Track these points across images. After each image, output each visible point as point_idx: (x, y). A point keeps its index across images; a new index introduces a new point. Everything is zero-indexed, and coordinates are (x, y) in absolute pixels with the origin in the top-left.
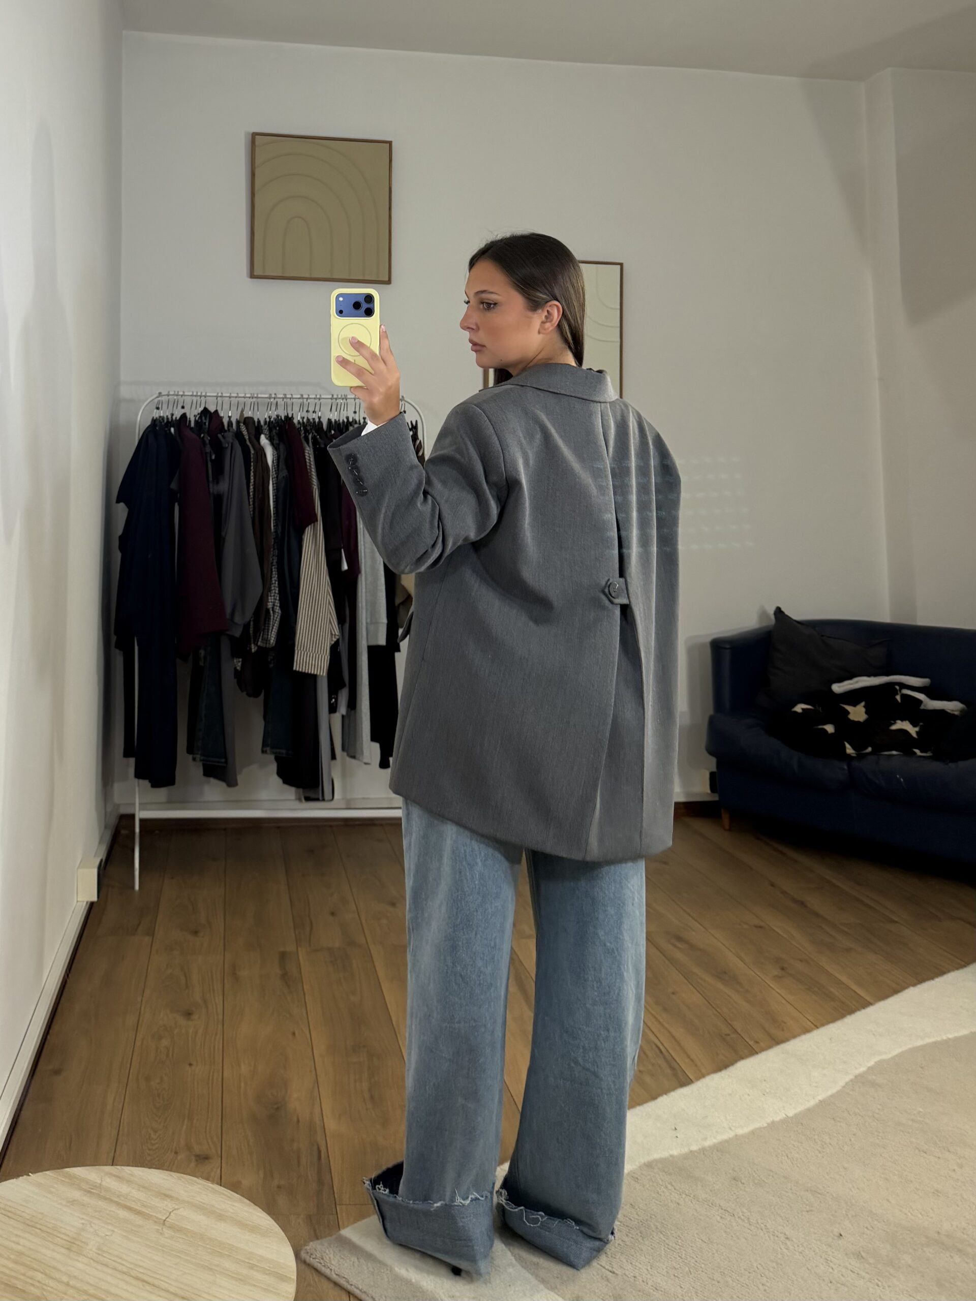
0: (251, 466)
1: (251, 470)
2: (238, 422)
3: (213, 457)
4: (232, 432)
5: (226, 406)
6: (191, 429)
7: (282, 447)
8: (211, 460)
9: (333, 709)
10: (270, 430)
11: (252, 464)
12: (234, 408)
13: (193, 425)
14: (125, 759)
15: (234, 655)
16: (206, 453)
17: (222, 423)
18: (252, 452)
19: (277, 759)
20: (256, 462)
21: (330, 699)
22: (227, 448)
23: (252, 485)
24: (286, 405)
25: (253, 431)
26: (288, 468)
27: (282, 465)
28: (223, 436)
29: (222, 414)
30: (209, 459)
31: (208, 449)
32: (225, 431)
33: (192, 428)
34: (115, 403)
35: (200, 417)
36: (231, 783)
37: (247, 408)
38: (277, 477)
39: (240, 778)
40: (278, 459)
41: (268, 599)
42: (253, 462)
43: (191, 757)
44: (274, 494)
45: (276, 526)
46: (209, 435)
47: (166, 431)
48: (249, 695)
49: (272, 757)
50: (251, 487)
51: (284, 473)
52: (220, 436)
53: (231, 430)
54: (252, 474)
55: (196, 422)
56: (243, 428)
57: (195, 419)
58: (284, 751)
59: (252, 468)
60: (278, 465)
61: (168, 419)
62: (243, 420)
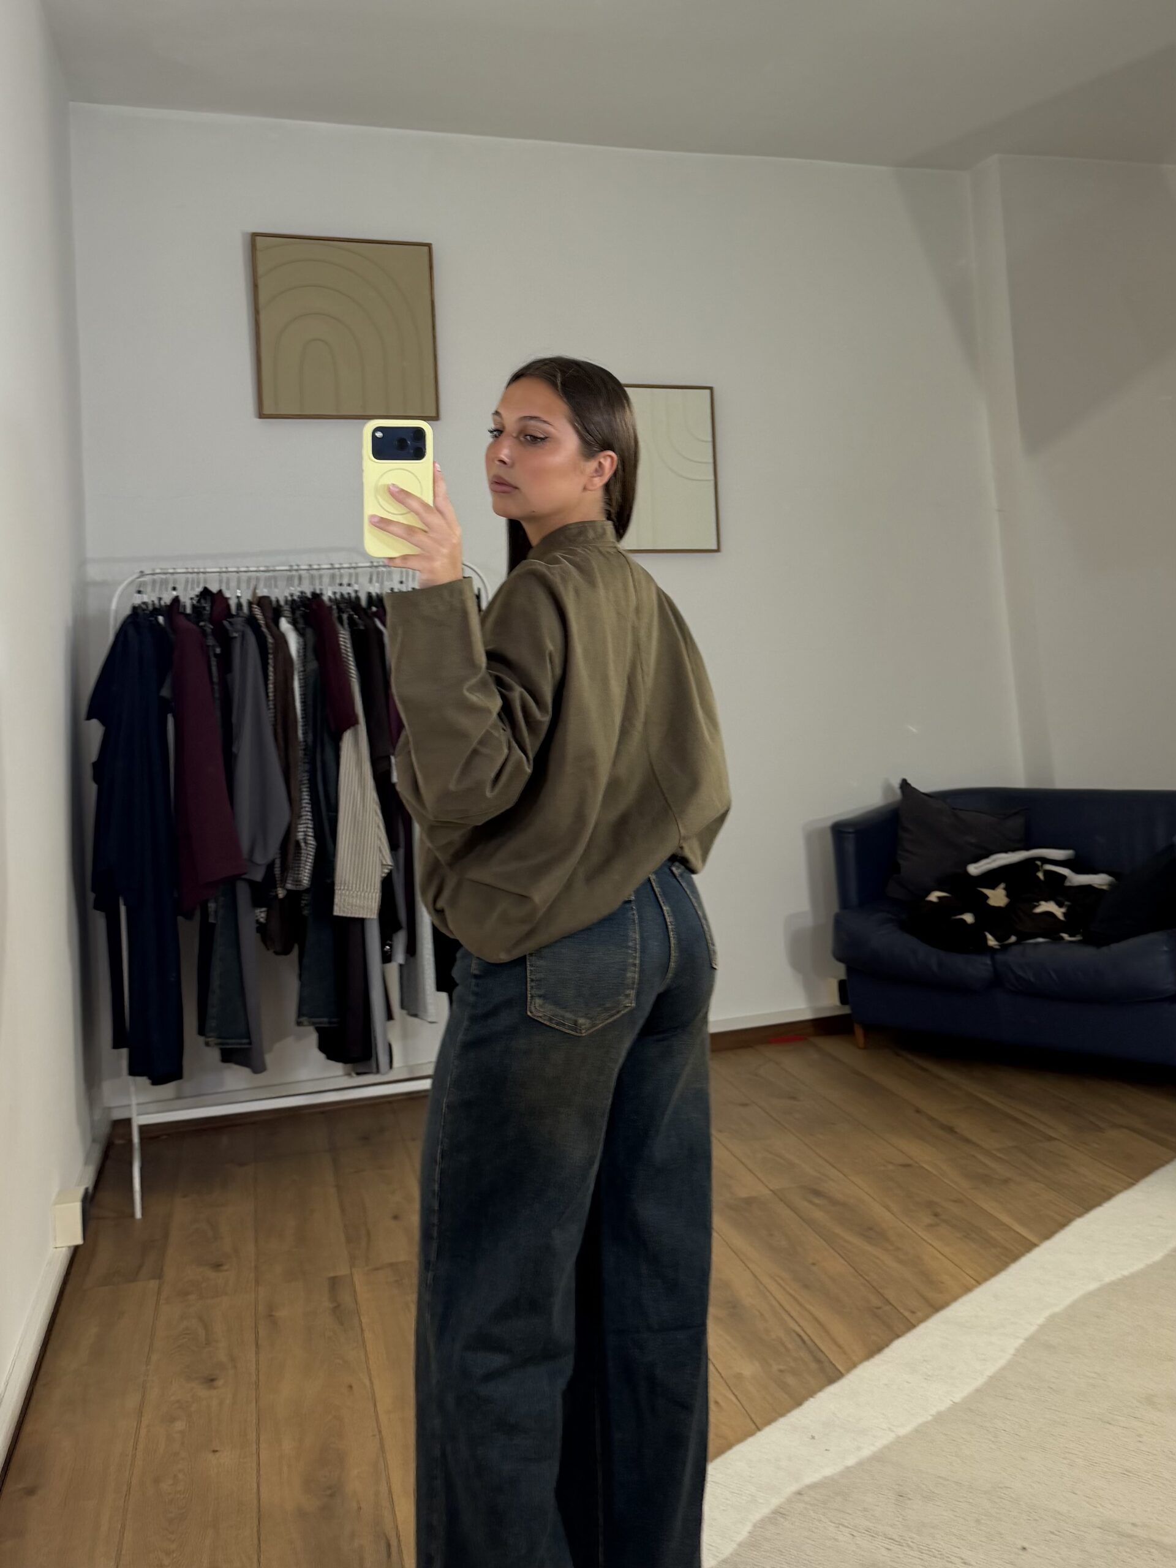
0: (268, 658)
1: (268, 663)
2: (250, 603)
3: (218, 651)
4: (242, 617)
5: (233, 584)
6: (187, 615)
7: (309, 632)
8: (216, 655)
9: (387, 958)
10: (293, 611)
11: (271, 656)
12: (244, 585)
13: (189, 610)
14: (116, 1051)
15: (256, 903)
16: (208, 646)
17: (228, 606)
18: (270, 640)
19: (318, 1030)
20: (275, 653)
21: (383, 945)
22: (235, 637)
23: (272, 684)
24: (312, 577)
25: (270, 614)
26: (318, 658)
27: (311, 656)
28: (230, 622)
29: (227, 594)
30: (211, 654)
31: (211, 641)
32: (232, 616)
33: (189, 615)
34: (82, 588)
35: (199, 601)
36: (258, 1068)
37: (261, 585)
38: (304, 671)
39: (269, 1058)
40: (304, 649)
41: (297, 828)
42: (272, 653)
43: (202, 1039)
44: (302, 693)
45: (305, 733)
46: (211, 621)
47: (151, 621)
48: (277, 953)
49: (311, 1029)
50: (271, 686)
51: (313, 665)
52: (225, 623)
53: (241, 614)
54: (271, 669)
55: (194, 607)
56: (257, 612)
57: (192, 602)
58: (325, 1020)
59: (271, 661)
60: (305, 656)
61: (154, 604)
62: (255, 601)
